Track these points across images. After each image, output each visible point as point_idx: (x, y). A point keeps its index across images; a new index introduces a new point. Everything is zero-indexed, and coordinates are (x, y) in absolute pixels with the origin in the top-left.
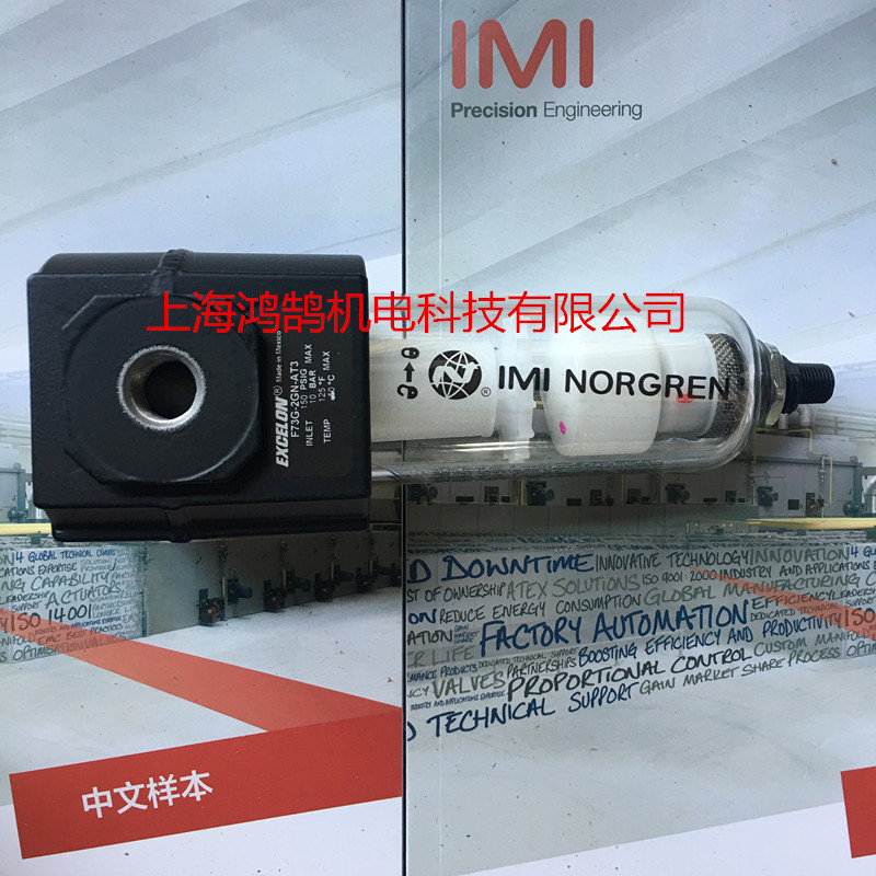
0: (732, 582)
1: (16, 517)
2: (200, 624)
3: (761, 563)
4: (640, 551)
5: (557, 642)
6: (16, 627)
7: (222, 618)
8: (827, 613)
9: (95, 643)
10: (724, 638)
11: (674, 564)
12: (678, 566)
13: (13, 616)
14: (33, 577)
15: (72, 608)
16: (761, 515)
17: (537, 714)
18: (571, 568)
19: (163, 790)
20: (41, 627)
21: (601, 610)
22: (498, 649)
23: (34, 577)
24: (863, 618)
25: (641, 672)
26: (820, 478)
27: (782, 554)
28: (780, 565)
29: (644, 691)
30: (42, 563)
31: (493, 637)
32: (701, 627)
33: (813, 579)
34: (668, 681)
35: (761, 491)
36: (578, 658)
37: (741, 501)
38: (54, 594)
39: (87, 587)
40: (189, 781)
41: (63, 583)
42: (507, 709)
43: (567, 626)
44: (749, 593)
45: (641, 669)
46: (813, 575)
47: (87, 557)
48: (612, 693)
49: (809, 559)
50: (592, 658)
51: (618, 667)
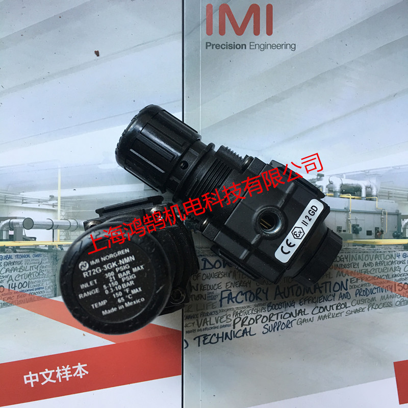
0: (341, 270)
3: (354, 261)
5: (257, 300)
8: (386, 285)
9: (31, 300)
15: (20, 283)
16: (354, 238)
17: (247, 335)
19: (64, 373)
20: (5, 292)
23: (2, 267)
24: (403, 288)
25: (297, 314)
26: (382, 220)
27: (364, 257)
28: (363, 262)
29: (299, 323)
30: (6, 260)
31: (226, 297)
32: (326, 292)
33: (379, 269)
34: (310, 319)
35: (354, 226)
36: (267, 308)
37: (344, 231)
38: (11, 276)
39: (28, 273)
40: (77, 368)
41: (16, 271)
42: (233, 332)
43: (262, 292)
44: (348, 276)
45: (297, 312)
46: (379, 267)
47: (28, 258)
48: (283, 325)
49: (377, 259)
50: (274, 307)
51: (286, 312)
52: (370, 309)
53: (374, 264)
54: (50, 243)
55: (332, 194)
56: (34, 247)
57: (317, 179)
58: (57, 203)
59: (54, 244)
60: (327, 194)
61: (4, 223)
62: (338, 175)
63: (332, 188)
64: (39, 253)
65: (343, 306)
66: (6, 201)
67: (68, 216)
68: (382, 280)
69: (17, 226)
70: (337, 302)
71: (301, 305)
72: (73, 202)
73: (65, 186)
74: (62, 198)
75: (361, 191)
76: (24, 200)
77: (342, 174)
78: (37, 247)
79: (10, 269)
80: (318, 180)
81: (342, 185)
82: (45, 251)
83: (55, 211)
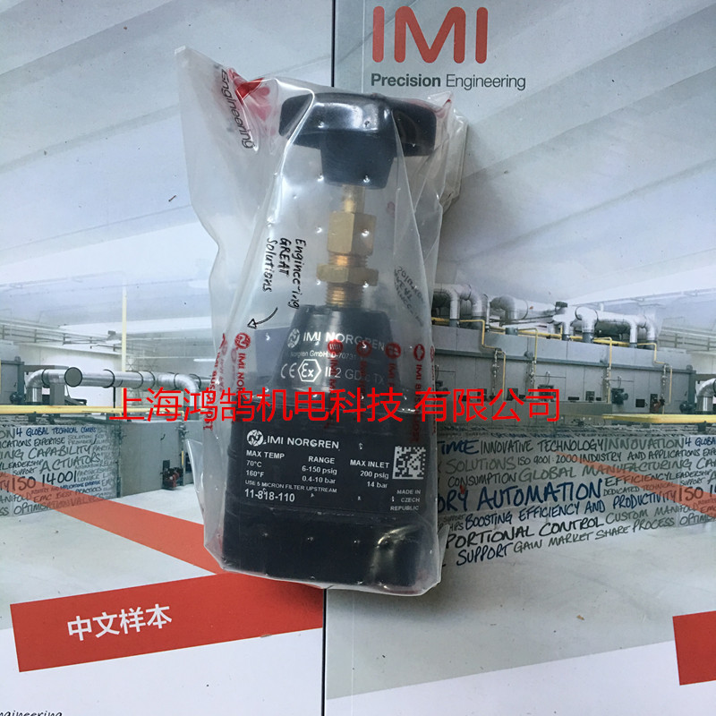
0: (590, 465)
1: (18, 399)
2: (163, 488)
3: (613, 450)
4: (517, 438)
5: (449, 509)
6: (17, 487)
7: (181, 484)
8: (664, 490)
9: (79, 502)
10: (582, 509)
11: (544, 449)
12: (547, 451)
13: (14, 479)
14: (29, 448)
15: (61, 473)
16: (614, 411)
18: (461, 451)
19: (132, 619)
20: (36, 488)
21: (484, 485)
23: (31, 448)
24: (694, 495)
25: (515, 535)
26: (662, 383)
27: (630, 443)
28: (628, 452)
29: (517, 550)
30: (37, 436)
32: (564, 500)
33: (655, 463)
34: (536, 543)
35: (615, 392)
36: (465, 523)
37: (598, 399)
38: (46, 462)
39: (74, 457)
40: (153, 613)
41: (54, 454)
43: (457, 497)
44: (603, 473)
45: (515, 532)
46: (655, 460)
47: (73, 434)
48: (492, 552)
49: (652, 447)
50: (476, 523)
51: (497, 531)
52: (638, 527)
53: (647, 456)
54: (110, 410)
55: (581, 337)
56: (83, 416)
57: (555, 310)
58: (121, 344)
59: (115, 411)
60: (572, 337)
61: (33, 375)
62: (591, 304)
63: (580, 327)
64: (91, 425)
66: (36, 339)
67: (139, 366)
68: (659, 482)
69: (55, 381)
71: (521, 520)
72: (146, 342)
73: (134, 315)
74: (129, 336)
75: (629, 334)
76: (65, 339)
77: (598, 303)
78: (89, 416)
79: (45, 450)
80: (557, 312)
81: (597, 323)
82: (100, 422)
83: (117, 357)
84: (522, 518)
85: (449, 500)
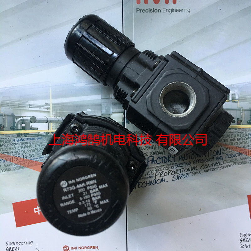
0: (217, 144)
1: (13, 129)
3: (225, 138)
5: (169, 161)
6: (14, 160)
8: (243, 151)
9: (37, 165)
13: (12, 158)
14: (18, 146)
15: (30, 155)
17: (163, 182)
20: (21, 160)
22: (152, 164)
26: (241, 114)
27: (231, 135)
28: (230, 138)
29: (193, 174)
30: (20, 142)
31: (151, 161)
32: (209, 156)
34: (199, 172)
36: (174, 166)
38: (24, 151)
39: (34, 148)
41: (27, 148)
42: (155, 181)
43: (171, 157)
44: (222, 146)
45: (192, 168)
46: (239, 141)
47: (34, 140)
48: (184, 176)
49: (238, 137)
50: (178, 166)
51: (186, 168)
52: (234, 165)
53: (237, 140)
54: (47, 131)
56: (37, 134)
58: (50, 107)
59: (49, 131)
61: (18, 119)
64: (40, 137)
65: (218, 164)
66: (19, 107)
67: (57, 115)
68: (241, 149)
69: (26, 121)
70: (215, 162)
71: (194, 164)
72: (59, 106)
73: (54, 97)
74: (53, 104)
75: (229, 97)
76: (30, 106)
78: (39, 133)
79: (24, 147)
82: (44, 136)
83: (49, 112)
84: (194, 163)
85: (169, 158)
